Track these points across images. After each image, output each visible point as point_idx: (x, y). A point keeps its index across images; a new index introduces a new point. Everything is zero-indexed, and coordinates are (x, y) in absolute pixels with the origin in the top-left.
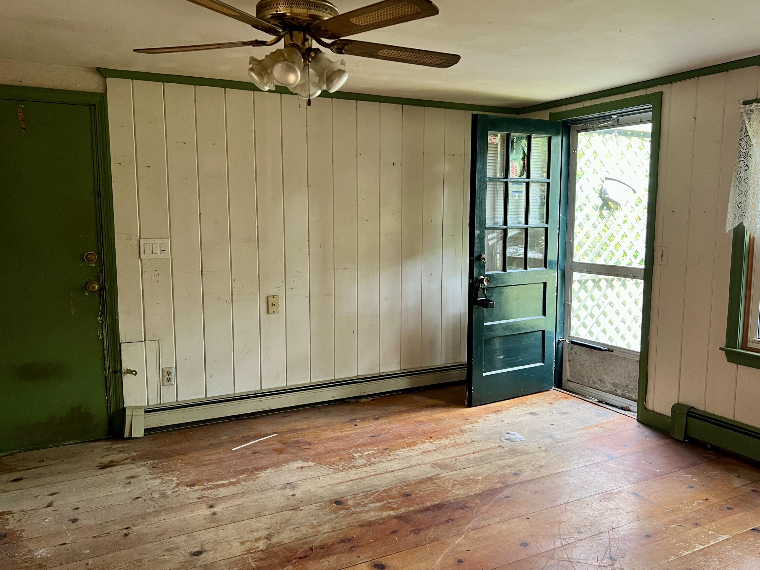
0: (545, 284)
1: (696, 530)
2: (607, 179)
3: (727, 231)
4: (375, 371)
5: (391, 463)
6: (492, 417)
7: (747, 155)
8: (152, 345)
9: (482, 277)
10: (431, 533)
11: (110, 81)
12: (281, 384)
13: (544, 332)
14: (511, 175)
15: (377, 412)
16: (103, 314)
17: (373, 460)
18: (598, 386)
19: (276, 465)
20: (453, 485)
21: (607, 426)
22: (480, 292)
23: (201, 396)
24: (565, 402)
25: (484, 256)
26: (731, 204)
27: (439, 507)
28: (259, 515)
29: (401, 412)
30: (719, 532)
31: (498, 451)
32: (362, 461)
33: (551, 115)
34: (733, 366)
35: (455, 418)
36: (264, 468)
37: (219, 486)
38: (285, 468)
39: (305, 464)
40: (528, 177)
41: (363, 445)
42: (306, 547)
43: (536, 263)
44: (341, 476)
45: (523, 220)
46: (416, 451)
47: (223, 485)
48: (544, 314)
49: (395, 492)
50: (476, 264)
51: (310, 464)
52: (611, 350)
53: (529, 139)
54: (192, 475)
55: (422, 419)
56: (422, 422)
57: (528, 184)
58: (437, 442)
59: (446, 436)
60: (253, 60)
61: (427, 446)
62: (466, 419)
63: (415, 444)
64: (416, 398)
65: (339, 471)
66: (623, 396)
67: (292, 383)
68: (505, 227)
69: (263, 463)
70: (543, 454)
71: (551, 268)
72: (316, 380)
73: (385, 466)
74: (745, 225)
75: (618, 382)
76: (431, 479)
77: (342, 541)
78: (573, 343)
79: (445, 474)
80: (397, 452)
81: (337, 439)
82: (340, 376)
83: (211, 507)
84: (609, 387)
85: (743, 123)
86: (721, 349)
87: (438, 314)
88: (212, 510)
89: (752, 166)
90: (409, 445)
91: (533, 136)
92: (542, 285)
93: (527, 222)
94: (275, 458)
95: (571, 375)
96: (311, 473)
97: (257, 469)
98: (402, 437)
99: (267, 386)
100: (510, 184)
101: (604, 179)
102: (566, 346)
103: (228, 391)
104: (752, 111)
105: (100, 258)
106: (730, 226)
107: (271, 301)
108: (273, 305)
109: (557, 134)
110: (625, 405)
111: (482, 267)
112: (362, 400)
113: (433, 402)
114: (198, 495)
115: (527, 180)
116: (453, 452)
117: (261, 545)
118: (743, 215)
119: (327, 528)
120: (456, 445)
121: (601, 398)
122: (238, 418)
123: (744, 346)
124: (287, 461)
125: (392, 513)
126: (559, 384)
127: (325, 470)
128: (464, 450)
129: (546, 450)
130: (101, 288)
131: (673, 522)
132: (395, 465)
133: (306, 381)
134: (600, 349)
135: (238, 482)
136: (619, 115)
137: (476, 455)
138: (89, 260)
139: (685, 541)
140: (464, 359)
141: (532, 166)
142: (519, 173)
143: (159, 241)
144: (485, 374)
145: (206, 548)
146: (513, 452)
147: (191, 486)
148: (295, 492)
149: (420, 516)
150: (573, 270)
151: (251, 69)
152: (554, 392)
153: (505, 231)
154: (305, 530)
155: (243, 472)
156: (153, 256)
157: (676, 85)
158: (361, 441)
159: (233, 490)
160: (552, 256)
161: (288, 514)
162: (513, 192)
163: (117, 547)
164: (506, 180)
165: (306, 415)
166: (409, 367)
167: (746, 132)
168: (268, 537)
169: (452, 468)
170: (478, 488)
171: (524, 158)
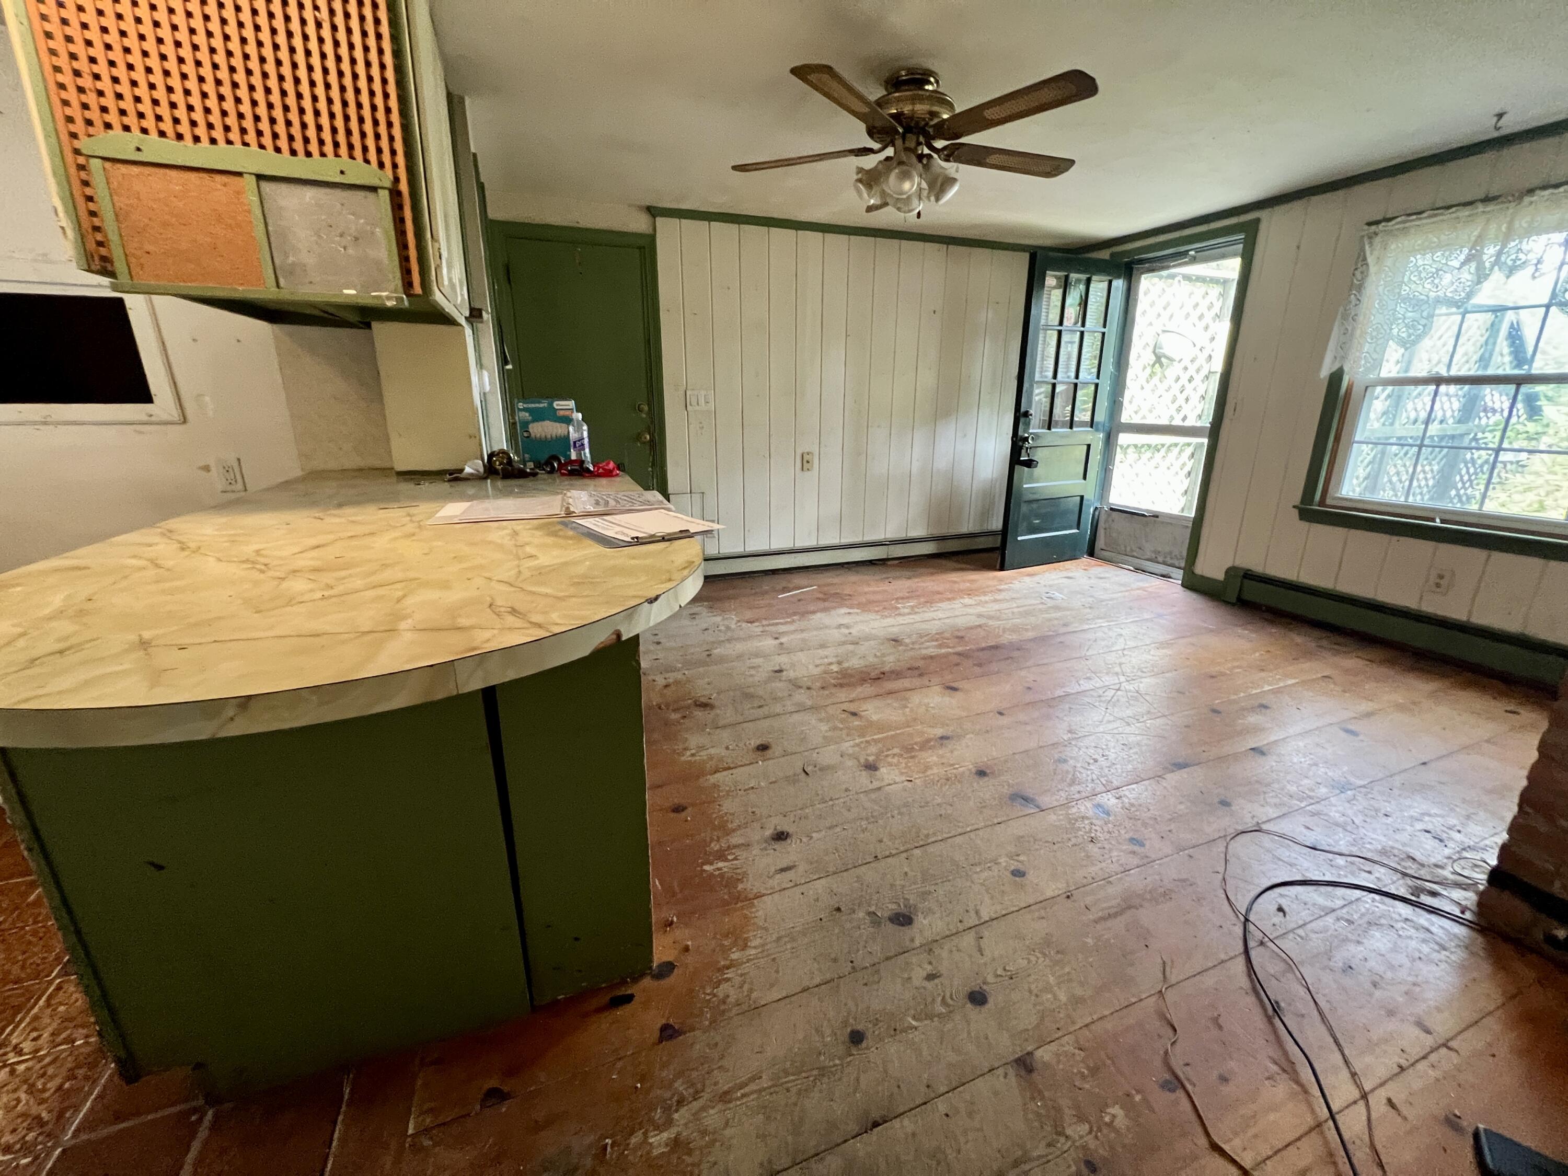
0: (1089, 446)
1: (1263, 674)
2: (1164, 331)
3: (1322, 377)
4: (902, 535)
5: (936, 613)
6: (1027, 579)
7: (1360, 288)
8: (697, 497)
9: (1026, 435)
10: (994, 667)
11: (659, 220)
12: (812, 543)
13: (1082, 497)
14: (1065, 323)
15: (908, 573)
16: (653, 465)
17: (917, 610)
18: (1135, 554)
19: (825, 610)
20: (1004, 631)
21: (1150, 590)
22: (1023, 451)
23: (739, 550)
24: (1100, 569)
25: (1031, 412)
26: (1332, 345)
27: (996, 647)
28: (823, 646)
29: (932, 574)
30: (1286, 676)
31: (1041, 606)
32: (906, 611)
33: (1112, 255)
34: (1305, 525)
35: (989, 579)
36: (814, 612)
37: (777, 624)
38: (833, 612)
39: (851, 611)
40: (1083, 325)
41: (902, 598)
42: (877, 672)
43: (1083, 424)
44: (889, 621)
45: (1073, 375)
46: (957, 604)
47: (782, 624)
48: (1085, 478)
49: (947, 635)
50: (1022, 420)
51: (856, 610)
52: (1156, 516)
53: (1088, 282)
54: (749, 615)
55: (955, 579)
56: (955, 582)
57: (1082, 333)
58: (977, 598)
59: (985, 594)
60: (860, 170)
61: (967, 601)
62: (1001, 580)
63: (954, 599)
64: (943, 562)
65: (886, 617)
66: (1164, 563)
67: (823, 542)
68: (1054, 381)
69: (812, 608)
70: (1088, 610)
71: (1097, 430)
72: (845, 541)
73: (928, 616)
74: (1346, 369)
75: (1160, 549)
76: (980, 626)
77: (909, 669)
78: (1112, 509)
79: (991, 623)
80: (939, 605)
81: (874, 592)
82: (869, 538)
83: (776, 638)
84: (1149, 554)
85: (1362, 250)
86: (1294, 507)
87: (969, 479)
88: (777, 642)
89: (1365, 300)
90: (949, 599)
91: (1094, 278)
92: (1085, 447)
93: (1077, 377)
94: (821, 605)
95: (1106, 544)
96: (858, 618)
97: (807, 613)
98: (939, 593)
99: (799, 544)
100: (1063, 333)
101: (1160, 332)
102: (1103, 512)
103: (763, 547)
104: (1376, 234)
105: (650, 409)
106: (1325, 372)
107: (806, 457)
108: (808, 462)
109: (1119, 277)
110: (1164, 573)
111: (1028, 425)
112: (889, 563)
113: (964, 566)
114: (761, 629)
115: (1082, 329)
116: (996, 606)
117: (835, 668)
118: (1343, 358)
119: (891, 658)
120: (995, 601)
121: (1138, 566)
122: (774, 572)
123: (1322, 503)
124: (834, 608)
125: (950, 650)
126: (1091, 553)
127: (872, 616)
128: (1004, 605)
129: (1090, 608)
130: (652, 440)
131: (1238, 667)
132: (940, 615)
133: (836, 541)
134: (1143, 515)
135: (793, 621)
136: (1198, 250)
137: (1021, 609)
138: (641, 411)
139: (1252, 683)
140: (997, 524)
141: (1088, 316)
142: (1073, 321)
143: (703, 393)
144: (1019, 538)
145: (784, 667)
146: (1057, 608)
147: (751, 622)
148: (851, 631)
149: (980, 654)
150: (1118, 432)
151: (860, 181)
152: (1086, 560)
153: (1054, 386)
154: (871, 659)
155: (795, 614)
156: (697, 408)
157: (1280, 210)
158: (899, 595)
159: (791, 628)
160: (1100, 417)
161: (851, 647)
162: (1066, 342)
163: (702, 663)
164: (1060, 328)
165: (838, 572)
166: (937, 532)
167: (1365, 259)
168: (839, 663)
169: (998, 619)
170: (1030, 634)
171: (1080, 304)
